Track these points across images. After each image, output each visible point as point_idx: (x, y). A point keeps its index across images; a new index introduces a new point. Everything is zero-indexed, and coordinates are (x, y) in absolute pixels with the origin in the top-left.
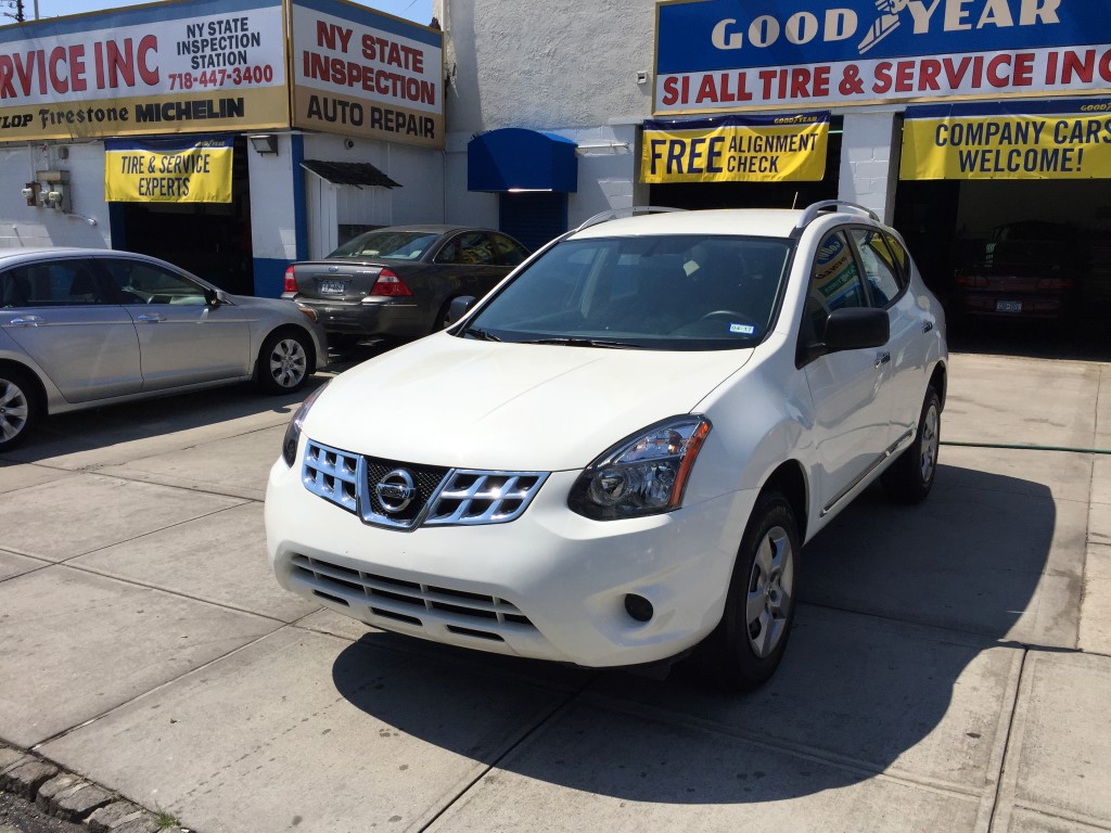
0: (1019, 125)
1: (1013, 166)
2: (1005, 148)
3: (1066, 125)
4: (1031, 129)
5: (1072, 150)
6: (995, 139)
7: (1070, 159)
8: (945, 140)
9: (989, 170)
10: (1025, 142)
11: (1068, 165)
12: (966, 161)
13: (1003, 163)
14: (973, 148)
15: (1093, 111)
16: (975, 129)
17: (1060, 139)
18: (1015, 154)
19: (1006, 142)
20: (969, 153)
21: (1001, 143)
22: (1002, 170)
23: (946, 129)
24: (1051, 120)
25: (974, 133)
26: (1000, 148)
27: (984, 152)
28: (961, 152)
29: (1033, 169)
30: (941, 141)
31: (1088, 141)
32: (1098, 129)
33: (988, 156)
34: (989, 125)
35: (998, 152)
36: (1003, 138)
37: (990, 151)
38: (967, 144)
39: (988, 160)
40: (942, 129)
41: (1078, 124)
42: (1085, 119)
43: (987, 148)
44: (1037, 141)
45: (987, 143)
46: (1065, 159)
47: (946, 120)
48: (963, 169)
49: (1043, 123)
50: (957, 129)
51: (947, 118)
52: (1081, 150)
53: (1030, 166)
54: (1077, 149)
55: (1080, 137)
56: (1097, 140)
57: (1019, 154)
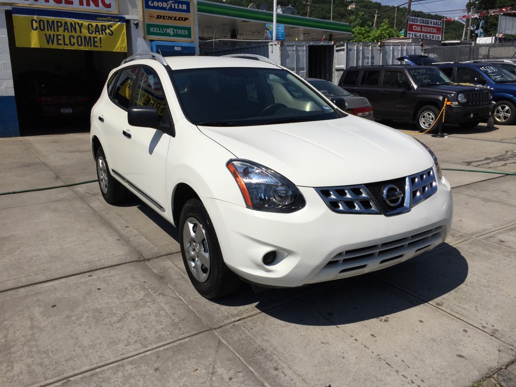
0: (71, 23)
1: (72, 43)
2: (67, 34)
3: (92, 26)
4: (77, 26)
5: (97, 38)
6: (61, 29)
7: (96, 42)
8: (37, 27)
9: (61, 44)
10: (75, 32)
11: (96, 44)
12: (49, 39)
13: (67, 41)
14: (52, 33)
15: (102, 20)
16: (51, 23)
17: (91, 32)
18: (72, 37)
19: (66, 31)
20: (50, 35)
21: (64, 31)
22: (67, 45)
23: (36, 22)
24: (85, 23)
25: (51, 25)
26: (64, 34)
27: (57, 35)
28: (46, 34)
29: (81, 45)
30: (35, 28)
31: (102, 34)
32: (105, 29)
33: (59, 37)
34: (57, 22)
35: (64, 36)
36: (65, 29)
37: (60, 35)
38: (48, 30)
39: (60, 40)
40: (34, 22)
41: (97, 25)
42: (100, 24)
43: (58, 33)
44: (81, 32)
45: (58, 31)
46: (95, 42)
47: (35, 17)
48: (48, 43)
49: (82, 24)
50: (42, 22)
51: (35, 16)
52: (100, 38)
53: (80, 44)
54: (98, 37)
55: (99, 32)
56: (106, 34)
57: (74, 38)
